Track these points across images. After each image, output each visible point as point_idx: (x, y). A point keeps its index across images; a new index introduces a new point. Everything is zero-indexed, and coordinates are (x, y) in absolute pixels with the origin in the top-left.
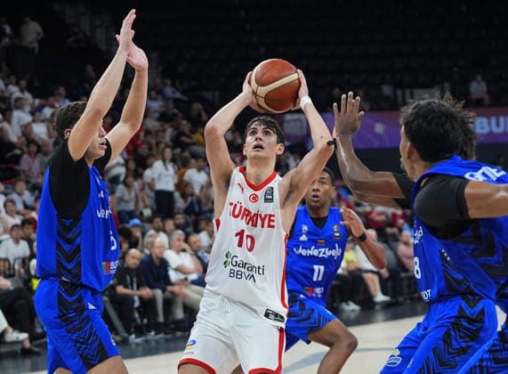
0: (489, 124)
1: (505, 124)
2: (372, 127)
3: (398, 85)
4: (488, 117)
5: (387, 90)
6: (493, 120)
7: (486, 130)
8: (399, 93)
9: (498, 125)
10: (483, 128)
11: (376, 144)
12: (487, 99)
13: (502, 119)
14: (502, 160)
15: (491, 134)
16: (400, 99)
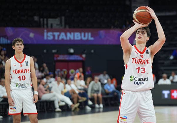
0: (81, 35)
1: (88, 36)
2: (29, 34)
3: (41, 16)
4: (81, 32)
5: (36, 18)
6: (83, 34)
7: (79, 38)
8: (42, 20)
9: (85, 36)
10: (78, 37)
11: (30, 42)
13: (86, 34)
14: (86, 52)
15: (81, 40)
16: (42, 23)
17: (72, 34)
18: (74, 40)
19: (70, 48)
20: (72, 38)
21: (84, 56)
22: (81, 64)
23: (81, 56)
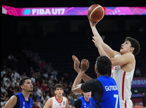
0: (141, 81)
1: (145, 82)
4: (141, 80)
6: (142, 81)
7: (140, 83)
9: (143, 82)
12: (140, 75)
13: (144, 81)
14: (145, 91)
15: (142, 84)
17: (136, 81)
18: (137, 85)
19: (135, 90)
20: (136, 83)
21: (144, 94)
22: (142, 99)
23: (142, 94)
